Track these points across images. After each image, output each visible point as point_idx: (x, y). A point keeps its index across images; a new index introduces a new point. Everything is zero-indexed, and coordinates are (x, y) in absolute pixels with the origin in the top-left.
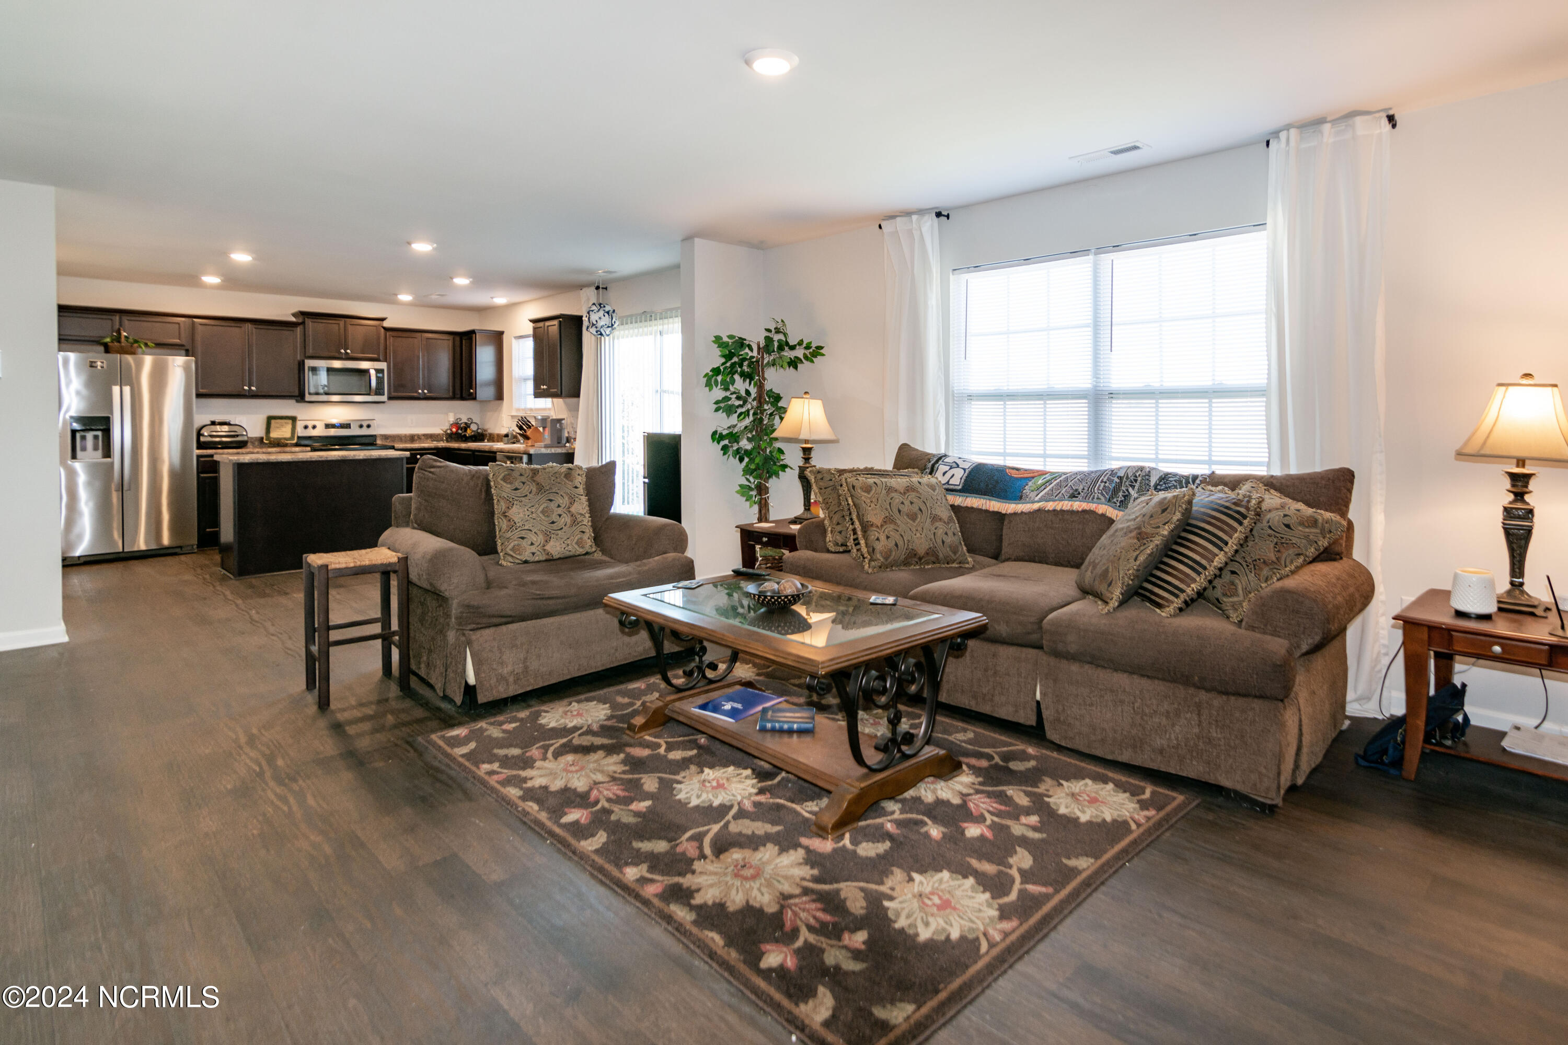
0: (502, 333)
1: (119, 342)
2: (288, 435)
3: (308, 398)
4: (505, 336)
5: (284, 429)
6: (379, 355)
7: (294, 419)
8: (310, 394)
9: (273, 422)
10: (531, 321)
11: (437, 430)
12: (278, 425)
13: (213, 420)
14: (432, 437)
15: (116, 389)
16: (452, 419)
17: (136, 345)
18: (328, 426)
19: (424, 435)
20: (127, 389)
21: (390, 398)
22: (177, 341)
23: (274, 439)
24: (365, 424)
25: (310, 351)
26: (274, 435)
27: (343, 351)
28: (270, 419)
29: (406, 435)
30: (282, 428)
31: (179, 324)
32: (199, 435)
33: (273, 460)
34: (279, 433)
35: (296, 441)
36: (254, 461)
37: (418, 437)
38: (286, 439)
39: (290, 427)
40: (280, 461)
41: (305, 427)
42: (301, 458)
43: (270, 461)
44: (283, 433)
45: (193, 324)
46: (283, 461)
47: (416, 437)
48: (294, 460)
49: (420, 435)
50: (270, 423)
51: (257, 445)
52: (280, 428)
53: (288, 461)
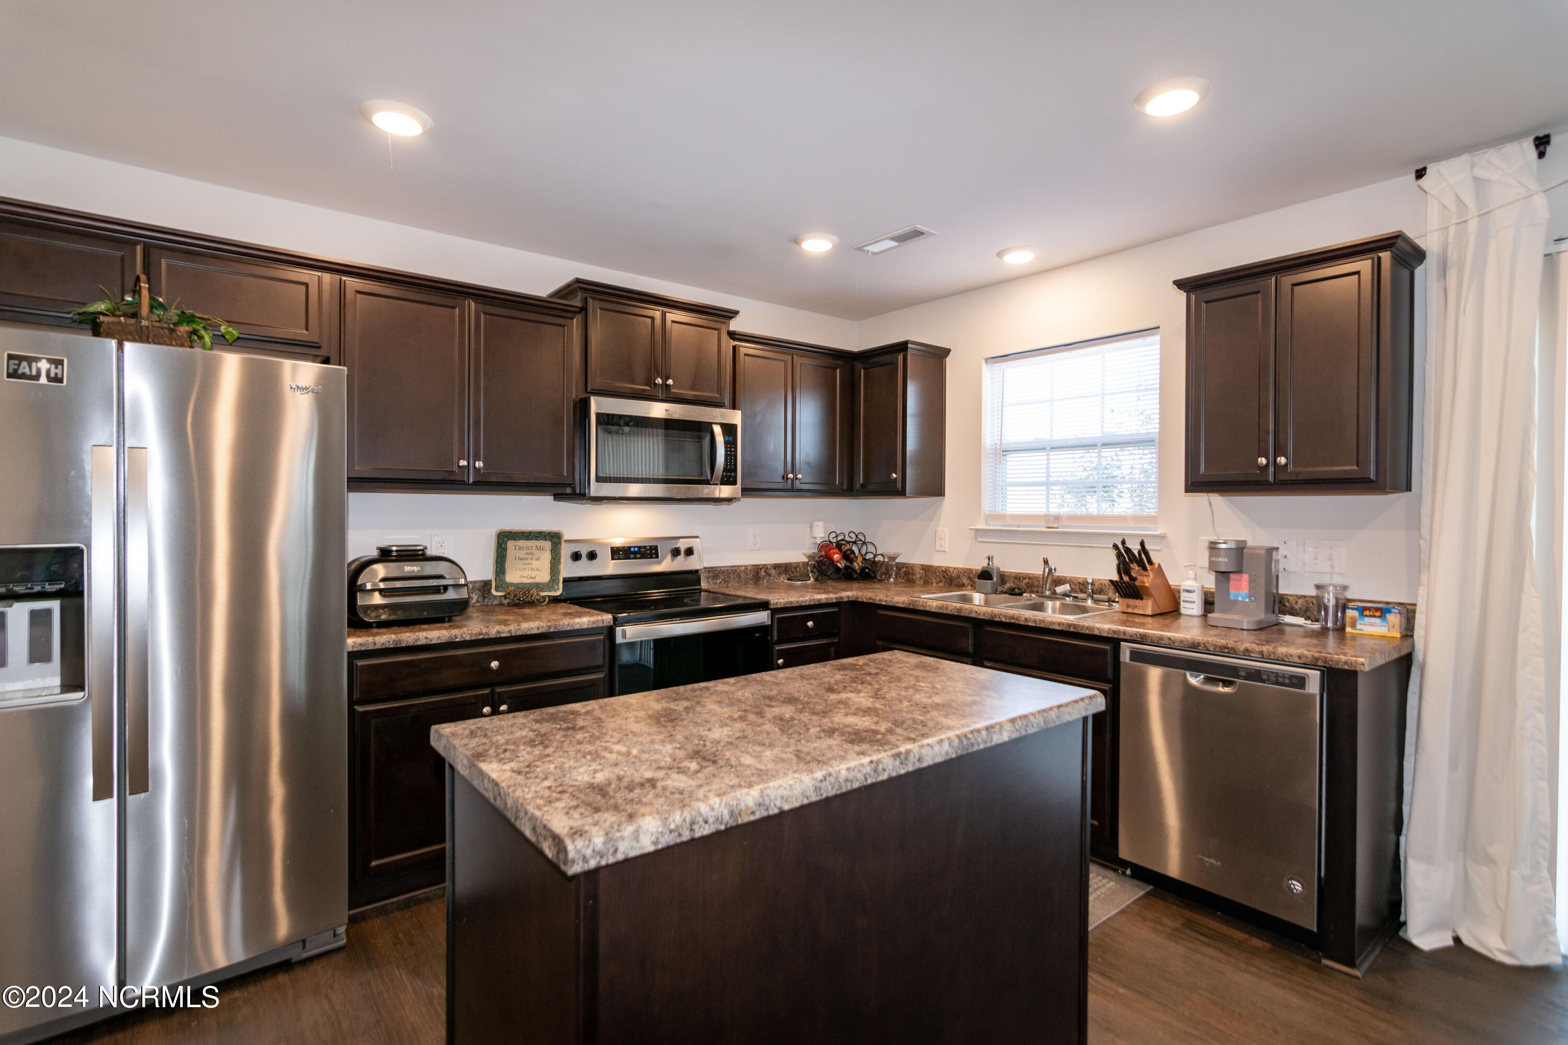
0: (947, 352)
1: (135, 315)
2: (544, 577)
3: (595, 489)
4: (948, 360)
5: (535, 564)
6: (720, 391)
7: (554, 538)
8: (599, 479)
9: (511, 544)
10: (1180, 284)
11: (798, 555)
12: (522, 554)
13: (383, 544)
14: (785, 569)
16: (820, 533)
17: (184, 329)
18: (619, 553)
19: (776, 566)
21: (747, 491)
22: (300, 333)
23: (518, 586)
24: (684, 545)
25: (595, 381)
26: (513, 576)
27: (659, 381)
28: (504, 538)
29: (746, 567)
30: (532, 559)
31: (306, 285)
32: (354, 589)
33: (753, 813)
34: (525, 573)
35: (558, 589)
36: (680, 835)
37: (765, 572)
38: (539, 586)
39: (547, 557)
40: (776, 811)
41: (576, 557)
42: (847, 780)
43: (740, 822)
44: (533, 574)
45: (342, 289)
46: (786, 807)
47: (763, 573)
48: (824, 796)
49: (769, 567)
50: (505, 550)
51: (478, 601)
52: (527, 559)
53: (806, 802)
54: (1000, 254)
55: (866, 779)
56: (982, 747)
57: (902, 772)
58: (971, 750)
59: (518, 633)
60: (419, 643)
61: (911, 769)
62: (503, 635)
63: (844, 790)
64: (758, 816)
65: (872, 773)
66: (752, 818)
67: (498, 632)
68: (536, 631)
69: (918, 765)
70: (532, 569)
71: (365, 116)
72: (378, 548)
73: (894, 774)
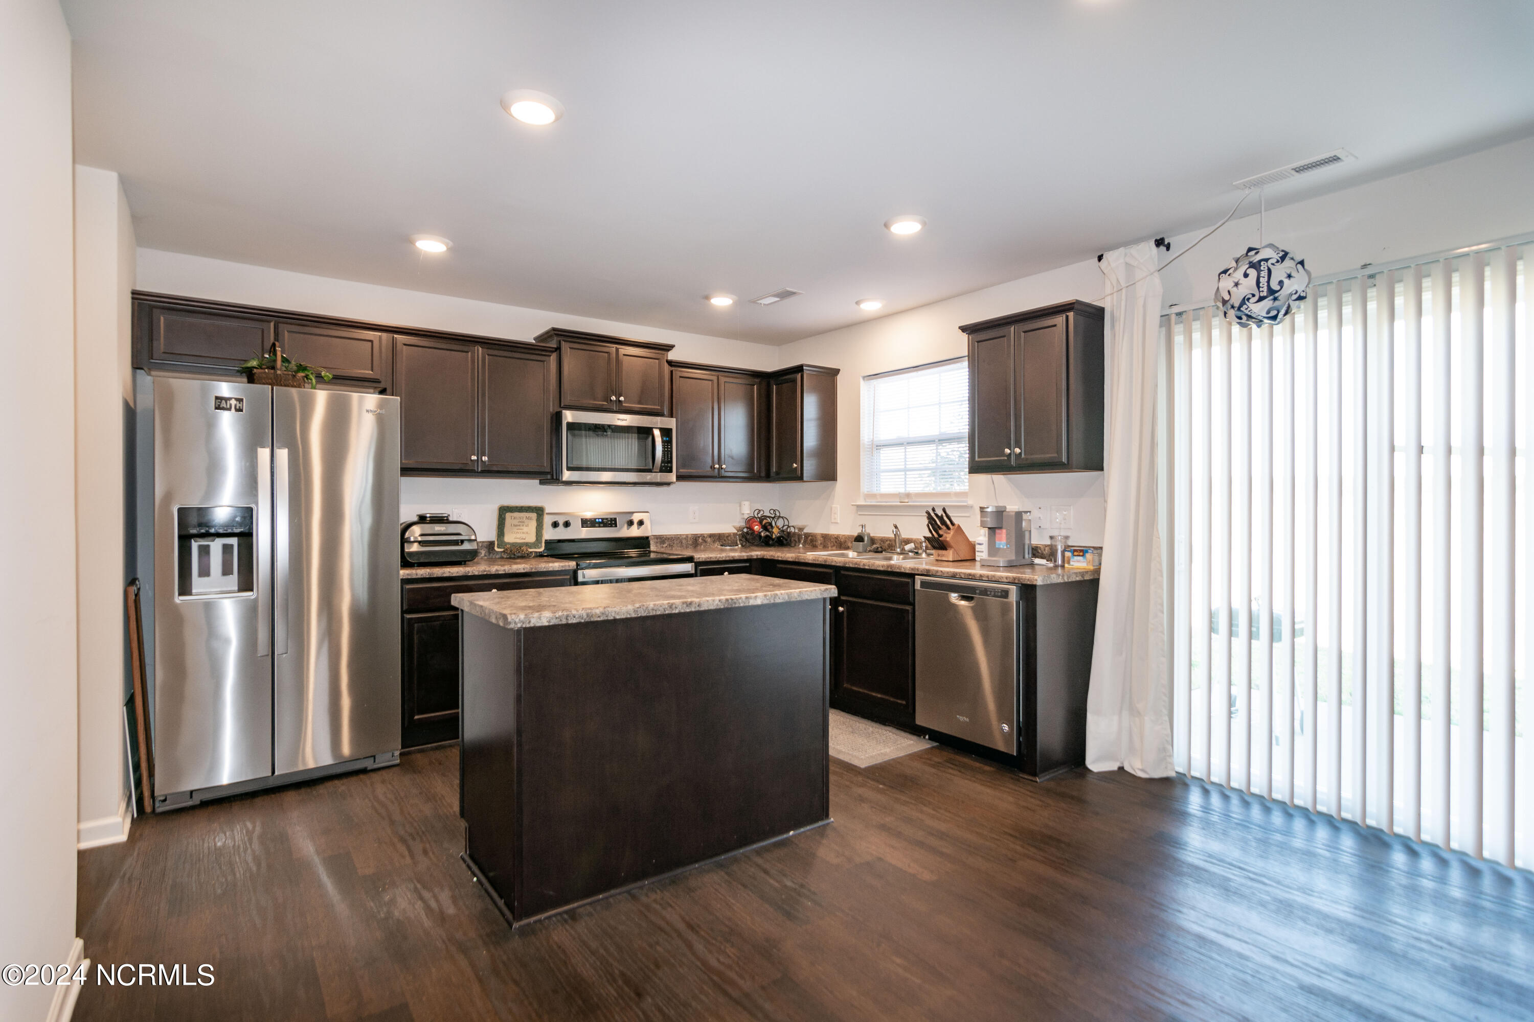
0: (835, 372)
1: (273, 368)
2: (532, 538)
3: (567, 475)
4: (839, 377)
5: (525, 529)
6: (662, 406)
7: (539, 511)
8: (569, 469)
9: (508, 515)
10: (963, 329)
11: (729, 527)
12: (516, 522)
13: (422, 512)
14: (720, 539)
15: (264, 454)
16: (747, 511)
17: (301, 374)
18: (586, 523)
19: (711, 536)
20: (283, 455)
21: (680, 478)
22: (368, 373)
23: (513, 545)
24: (636, 518)
25: (567, 399)
26: (510, 538)
27: (614, 398)
28: (504, 511)
29: (687, 535)
30: (523, 526)
31: (371, 341)
32: (404, 541)
33: (599, 617)
34: (518, 536)
35: (541, 547)
36: (561, 620)
37: (702, 540)
38: (528, 545)
39: (533, 524)
40: (612, 618)
41: (555, 525)
42: (653, 610)
43: (592, 620)
44: (524, 536)
45: (394, 342)
46: (618, 617)
47: (700, 540)
48: (639, 615)
49: (706, 536)
50: (504, 519)
51: (485, 556)
52: (519, 525)
53: (629, 616)
54: (858, 303)
55: (665, 611)
56: (742, 605)
57: (688, 610)
58: (734, 606)
59: (510, 572)
60: (445, 575)
61: (693, 610)
62: (500, 573)
63: (651, 614)
64: (602, 619)
65: (669, 608)
66: (599, 619)
67: (497, 570)
68: (522, 571)
69: (697, 609)
70: (523, 533)
71: (412, 242)
72: (417, 515)
73: (682, 611)
